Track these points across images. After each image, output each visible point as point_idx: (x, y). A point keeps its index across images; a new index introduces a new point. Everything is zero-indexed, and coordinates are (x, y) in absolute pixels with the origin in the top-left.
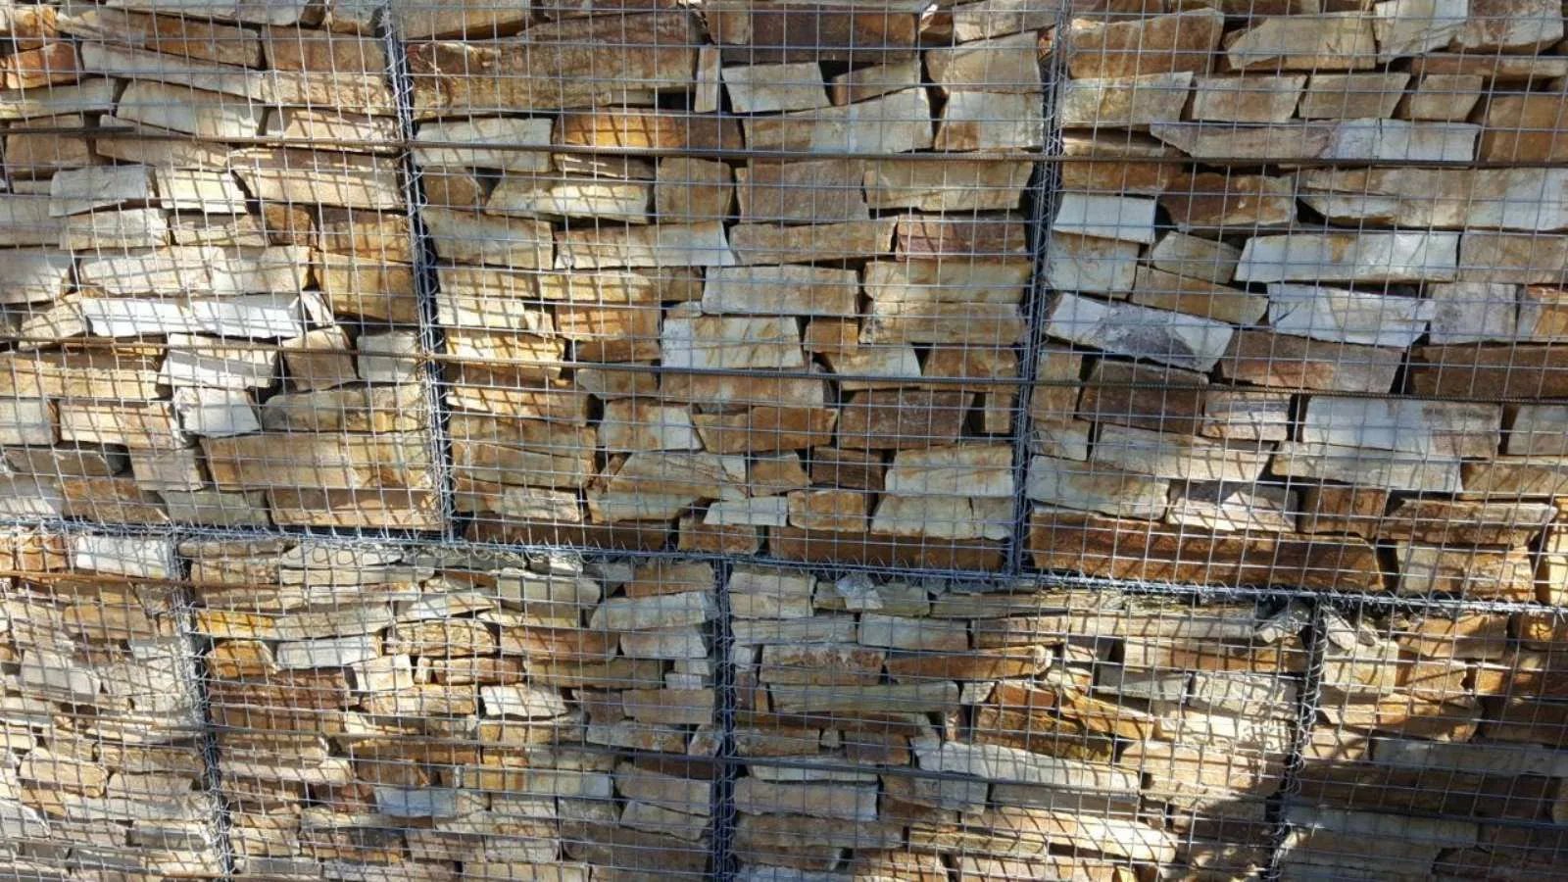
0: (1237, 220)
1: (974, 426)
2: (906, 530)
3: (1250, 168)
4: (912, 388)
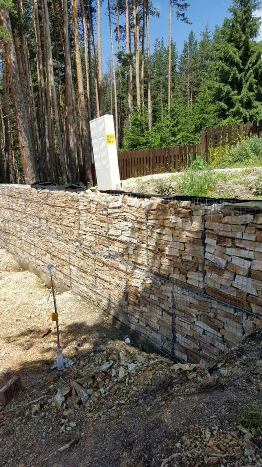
0: (225, 245)
1: (197, 270)
2: (191, 283)
3: (225, 237)
4: (190, 262)
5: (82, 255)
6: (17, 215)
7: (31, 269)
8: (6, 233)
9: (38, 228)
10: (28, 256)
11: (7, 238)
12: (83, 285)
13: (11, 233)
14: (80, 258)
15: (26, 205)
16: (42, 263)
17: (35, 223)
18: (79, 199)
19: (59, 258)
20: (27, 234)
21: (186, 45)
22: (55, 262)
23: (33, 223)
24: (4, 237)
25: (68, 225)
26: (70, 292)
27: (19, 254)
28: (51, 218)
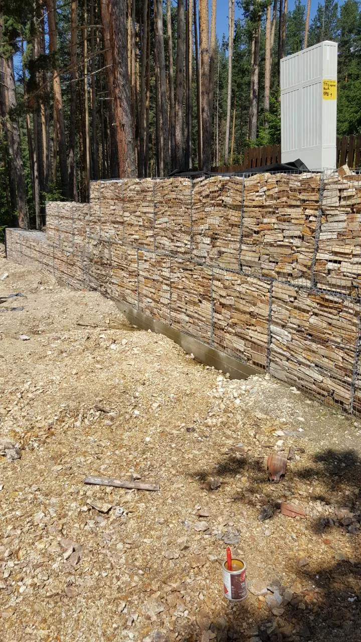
5: (318, 306)
6: (133, 232)
7: (156, 328)
8: (102, 264)
9: (185, 253)
10: (153, 304)
11: (103, 273)
12: (309, 366)
13: (115, 264)
14: (308, 312)
15: (155, 214)
16: (187, 319)
17: (178, 244)
18: (326, 184)
19: (237, 309)
20: (153, 266)
21: (320, 10)
22: (223, 318)
23: (172, 244)
24: (98, 272)
25: (282, 243)
26: (267, 377)
27: (129, 299)
28: (227, 232)
